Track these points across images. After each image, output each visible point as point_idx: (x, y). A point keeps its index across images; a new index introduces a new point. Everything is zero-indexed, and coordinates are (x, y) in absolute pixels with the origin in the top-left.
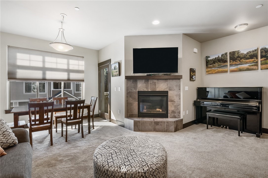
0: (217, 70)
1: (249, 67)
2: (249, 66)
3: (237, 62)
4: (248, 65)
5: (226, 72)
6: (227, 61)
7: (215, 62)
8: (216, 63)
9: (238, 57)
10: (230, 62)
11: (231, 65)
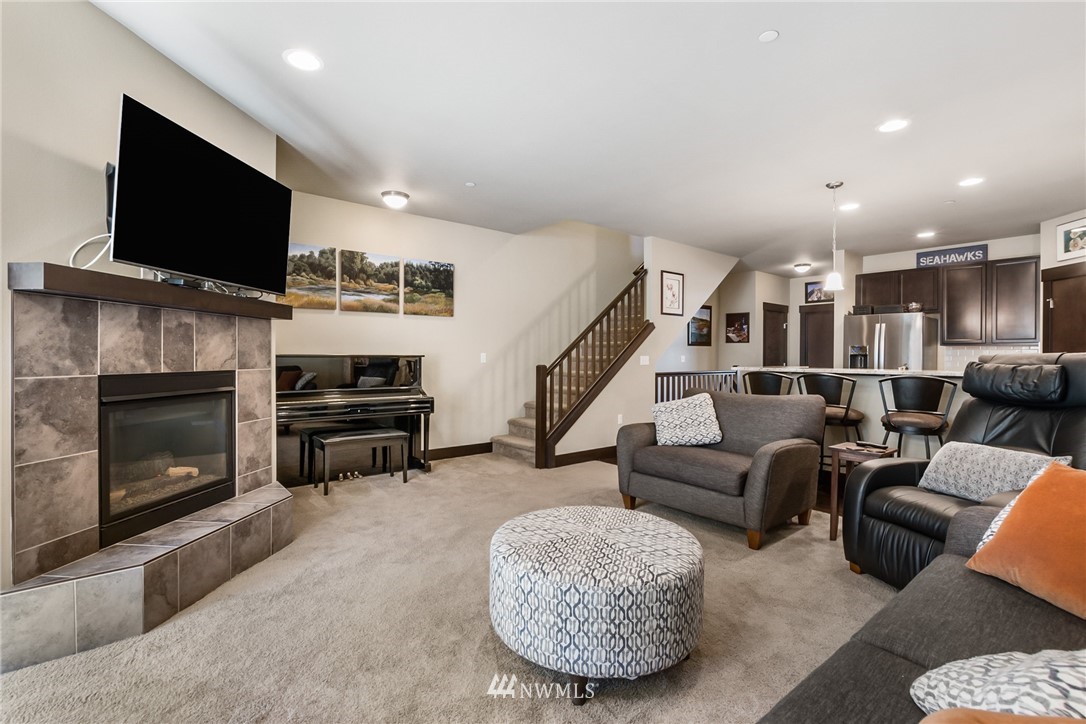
0: (306, 299)
1: (384, 303)
2: (384, 300)
3: (359, 284)
4: (381, 297)
5: (331, 307)
6: (335, 276)
7: (299, 270)
8: (303, 274)
9: (362, 270)
10: (343, 280)
11: (343, 288)
